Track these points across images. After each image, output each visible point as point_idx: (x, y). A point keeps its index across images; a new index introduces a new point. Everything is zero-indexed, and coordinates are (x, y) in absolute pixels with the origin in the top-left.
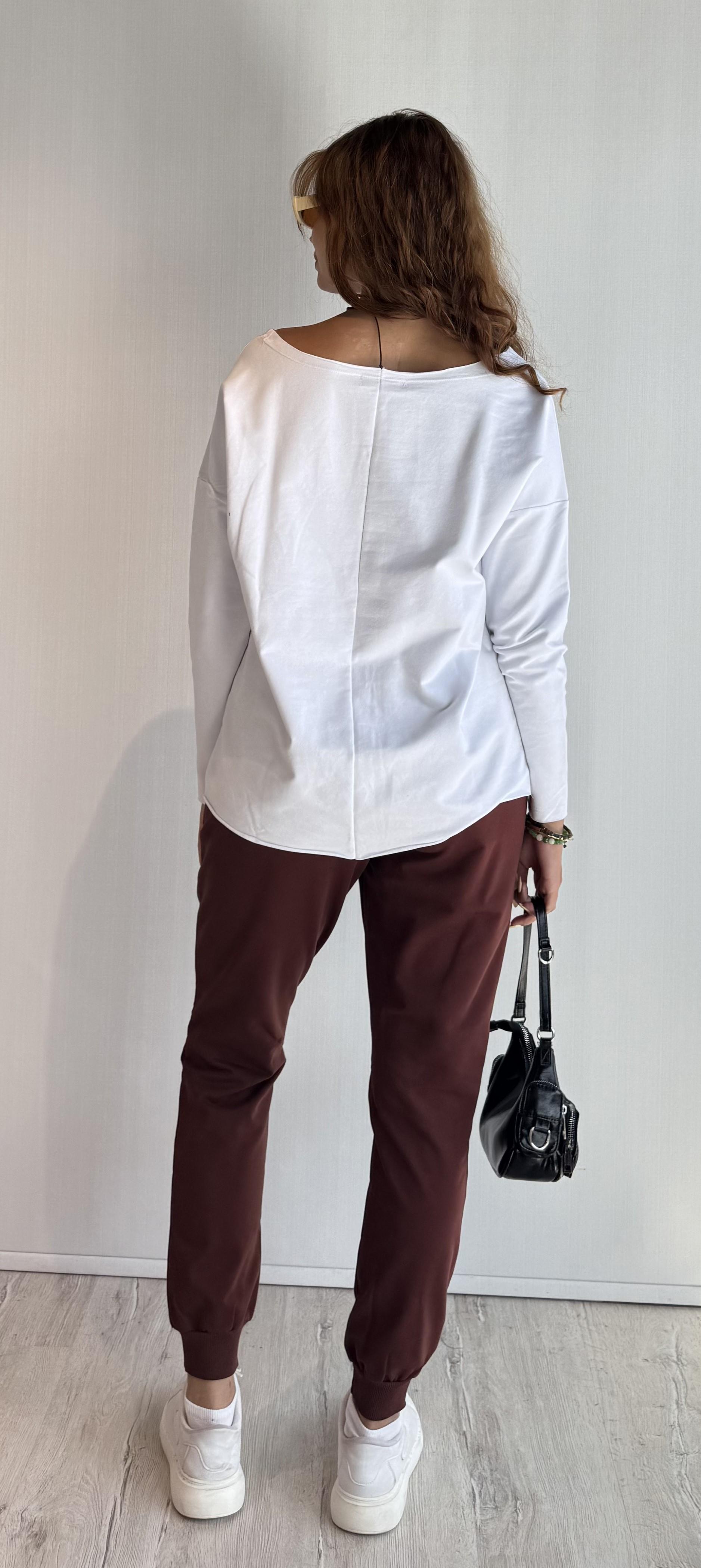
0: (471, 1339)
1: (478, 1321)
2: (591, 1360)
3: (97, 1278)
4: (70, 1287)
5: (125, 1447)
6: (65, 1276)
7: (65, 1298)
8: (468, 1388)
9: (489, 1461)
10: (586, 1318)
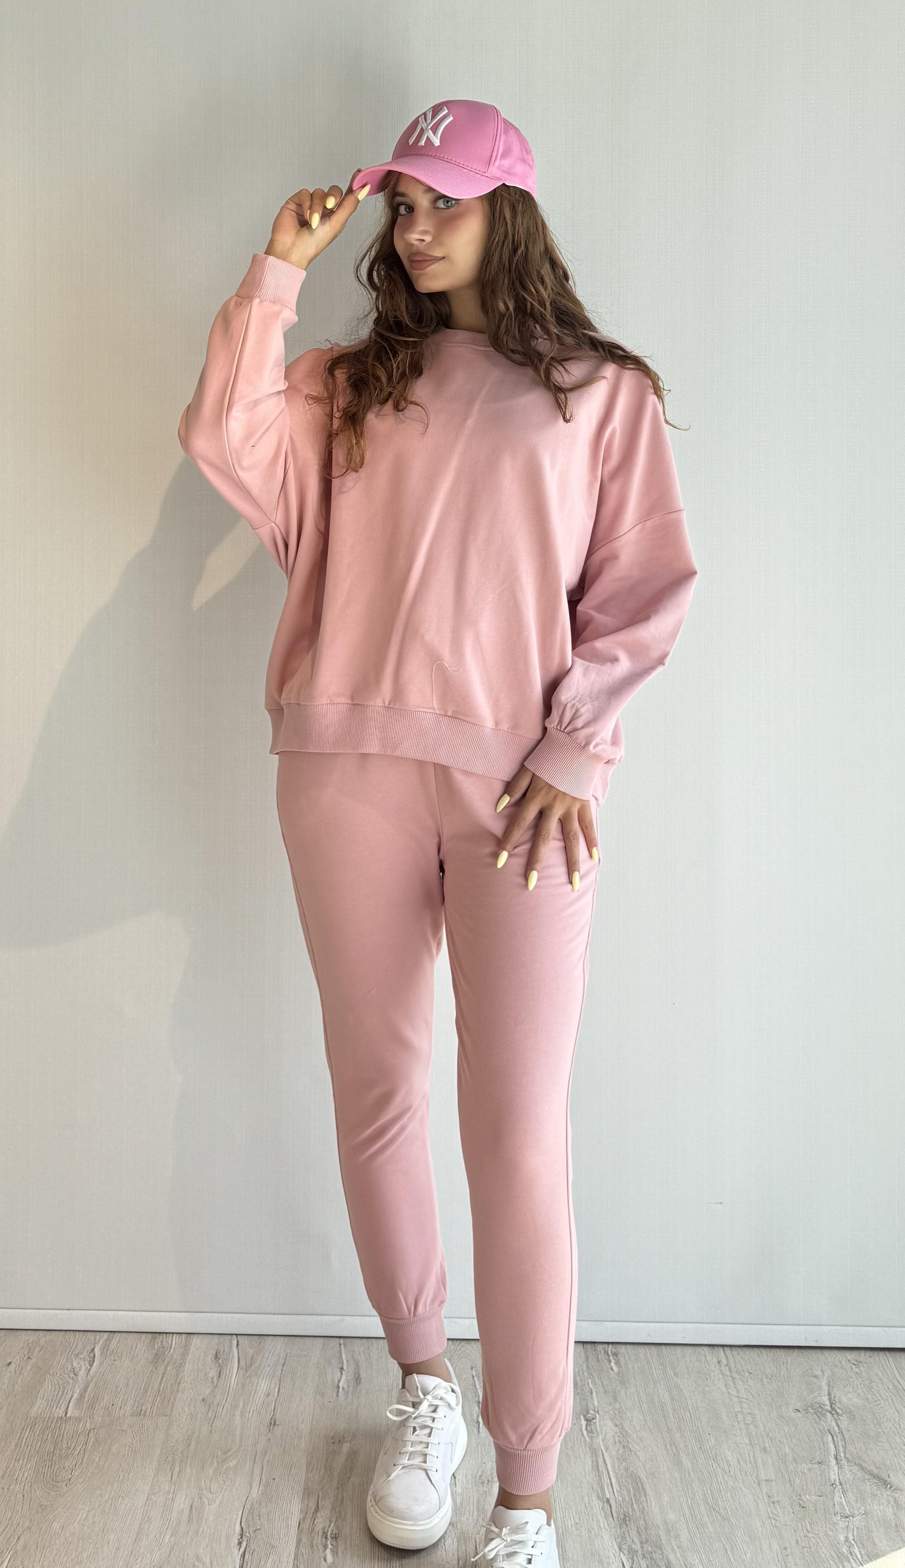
0: (605, 1392)
1: (610, 1370)
2: (738, 1412)
4: (164, 1348)
6: (157, 1335)
7: (160, 1361)
8: (607, 1450)
9: (638, 1531)
10: (727, 1365)
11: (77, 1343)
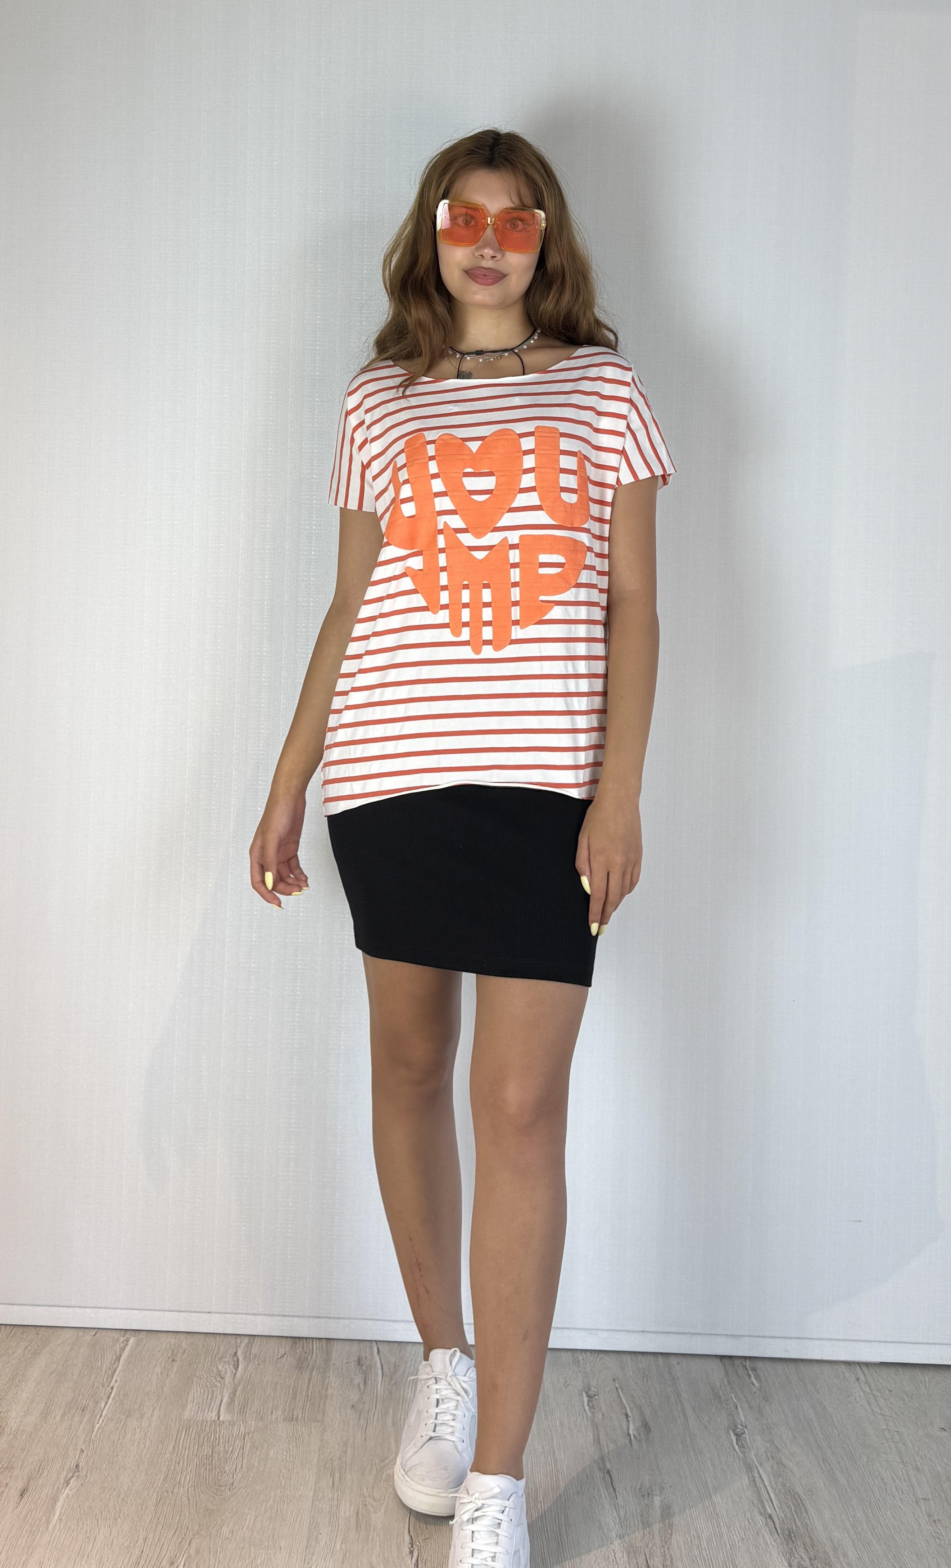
0: (750, 1407)
1: (752, 1386)
2: (884, 1429)
3: (332, 1342)
4: (306, 1353)
5: (407, 1538)
6: (298, 1340)
7: (304, 1366)
8: (761, 1465)
9: (805, 1548)
10: (866, 1382)
11: (219, 1347)
